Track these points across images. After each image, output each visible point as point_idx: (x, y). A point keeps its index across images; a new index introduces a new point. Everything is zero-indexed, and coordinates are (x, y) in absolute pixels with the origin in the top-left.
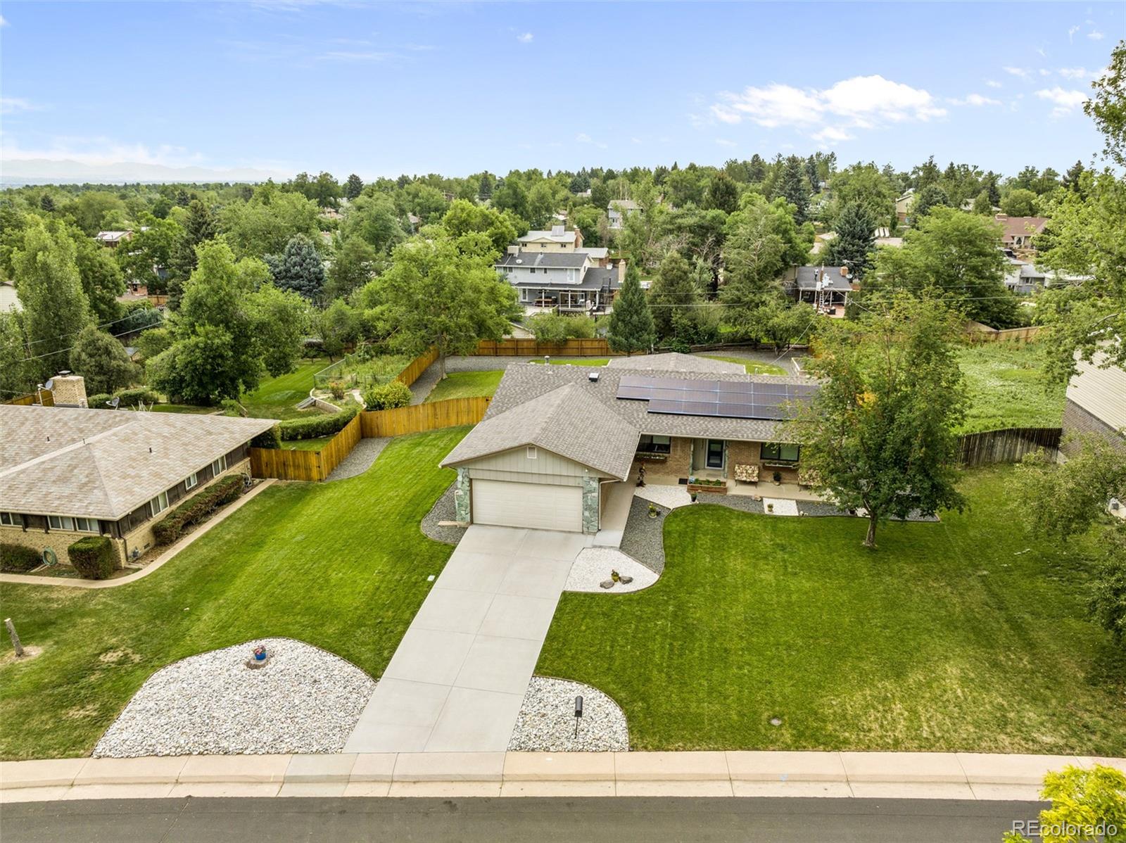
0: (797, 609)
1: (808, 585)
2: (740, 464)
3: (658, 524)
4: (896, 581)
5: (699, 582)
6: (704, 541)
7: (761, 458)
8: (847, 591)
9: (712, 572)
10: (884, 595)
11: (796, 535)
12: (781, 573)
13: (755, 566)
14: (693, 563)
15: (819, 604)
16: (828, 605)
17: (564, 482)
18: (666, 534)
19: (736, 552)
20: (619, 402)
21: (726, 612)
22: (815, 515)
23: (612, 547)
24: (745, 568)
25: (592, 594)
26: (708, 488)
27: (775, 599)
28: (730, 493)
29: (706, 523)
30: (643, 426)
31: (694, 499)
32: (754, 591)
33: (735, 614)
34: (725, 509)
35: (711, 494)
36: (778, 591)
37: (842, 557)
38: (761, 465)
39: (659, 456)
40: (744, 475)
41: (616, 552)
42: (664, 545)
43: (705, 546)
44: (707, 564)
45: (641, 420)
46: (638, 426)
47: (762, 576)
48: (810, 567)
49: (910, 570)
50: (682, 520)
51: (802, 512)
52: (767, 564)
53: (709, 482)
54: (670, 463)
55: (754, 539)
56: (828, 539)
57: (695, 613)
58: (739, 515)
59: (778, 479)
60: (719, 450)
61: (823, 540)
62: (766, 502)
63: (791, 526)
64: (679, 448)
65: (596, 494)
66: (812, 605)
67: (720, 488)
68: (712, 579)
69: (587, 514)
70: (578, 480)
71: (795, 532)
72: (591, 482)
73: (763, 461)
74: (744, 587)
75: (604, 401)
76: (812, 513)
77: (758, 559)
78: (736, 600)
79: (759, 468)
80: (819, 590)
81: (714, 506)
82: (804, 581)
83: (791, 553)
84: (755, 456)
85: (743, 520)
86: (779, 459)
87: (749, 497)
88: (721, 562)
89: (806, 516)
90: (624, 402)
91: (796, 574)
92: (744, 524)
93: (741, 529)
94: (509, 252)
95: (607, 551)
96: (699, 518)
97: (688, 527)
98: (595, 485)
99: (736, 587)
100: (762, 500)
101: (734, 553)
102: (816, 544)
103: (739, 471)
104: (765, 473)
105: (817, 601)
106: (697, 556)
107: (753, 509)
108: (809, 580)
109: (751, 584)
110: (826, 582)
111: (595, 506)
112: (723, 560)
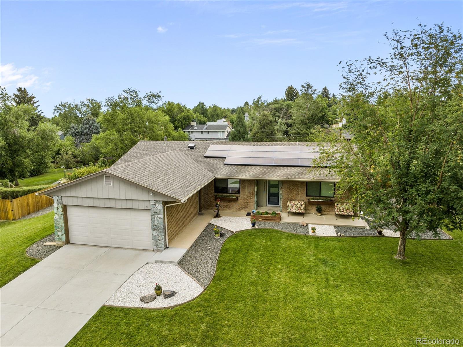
0: (341, 327)
1: (349, 298)
2: (291, 200)
3: (219, 243)
4: (437, 293)
5: (242, 296)
6: (255, 256)
7: (307, 196)
8: (391, 305)
9: (256, 285)
10: (431, 309)
11: (335, 251)
12: (322, 286)
13: (298, 279)
14: (240, 276)
15: (364, 321)
16: (375, 321)
17: (136, 205)
18: (224, 251)
19: (282, 266)
20: (205, 159)
21: (262, 332)
22: (350, 235)
23: (171, 262)
24: (288, 281)
25: (129, 309)
26: (266, 217)
27: (317, 315)
28: (283, 221)
29: (260, 242)
30: (219, 173)
31: (254, 225)
32: (295, 305)
33: (272, 335)
34: (277, 232)
35: (268, 222)
36: (320, 305)
37: (379, 270)
38: (307, 201)
39: (232, 196)
40: (294, 208)
41: (174, 266)
42: (219, 260)
43: (254, 261)
44: (253, 277)
45: (218, 169)
46: (215, 173)
47: (305, 289)
48: (350, 279)
49: (447, 281)
50: (240, 240)
51: (339, 234)
52: (310, 277)
53: (267, 213)
54: (240, 201)
55: (299, 254)
56: (363, 254)
57: (228, 333)
58: (288, 236)
59: (319, 211)
60: (277, 192)
61: (359, 254)
62: (310, 227)
63: (331, 244)
64: (246, 190)
65: (161, 216)
66: (357, 322)
67: (276, 217)
68: (254, 293)
69: (155, 233)
70: (147, 204)
71: (335, 248)
72: (157, 205)
73: (308, 198)
74: (286, 301)
75: (195, 159)
76: (348, 234)
77: (301, 273)
78: (276, 317)
79: (305, 203)
80: (362, 303)
81: (269, 230)
82: (345, 294)
83: (332, 267)
84: (301, 193)
85: (291, 239)
86: (320, 196)
87: (298, 224)
88: (266, 275)
89: (343, 237)
90: (208, 159)
91: (337, 286)
92: (291, 243)
93: (288, 246)
94: (191, 124)
95: (165, 265)
96: (255, 238)
97: (244, 245)
98: (160, 207)
99: (277, 301)
100: (307, 225)
101: (279, 267)
102: (354, 258)
103: (290, 205)
104: (310, 207)
105: (362, 316)
106: (245, 270)
107: (300, 232)
108: (350, 293)
109: (293, 298)
110: (368, 295)
111: (161, 226)
112: (268, 273)
